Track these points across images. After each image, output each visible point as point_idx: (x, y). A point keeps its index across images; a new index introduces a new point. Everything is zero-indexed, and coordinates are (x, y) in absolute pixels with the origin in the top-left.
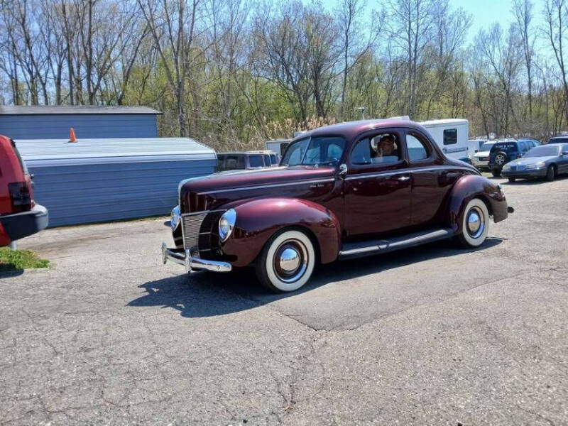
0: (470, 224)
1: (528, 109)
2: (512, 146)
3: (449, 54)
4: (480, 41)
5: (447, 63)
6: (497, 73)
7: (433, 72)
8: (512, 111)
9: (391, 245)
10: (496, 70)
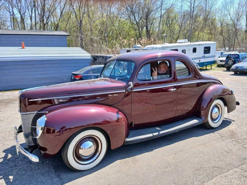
0: (213, 114)
1: (245, 37)
2: (237, 56)
3: (209, 10)
4: (225, 4)
5: (208, 14)
6: (231, 19)
7: (201, 18)
8: (237, 38)
9: (161, 132)
10: (231, 18)
